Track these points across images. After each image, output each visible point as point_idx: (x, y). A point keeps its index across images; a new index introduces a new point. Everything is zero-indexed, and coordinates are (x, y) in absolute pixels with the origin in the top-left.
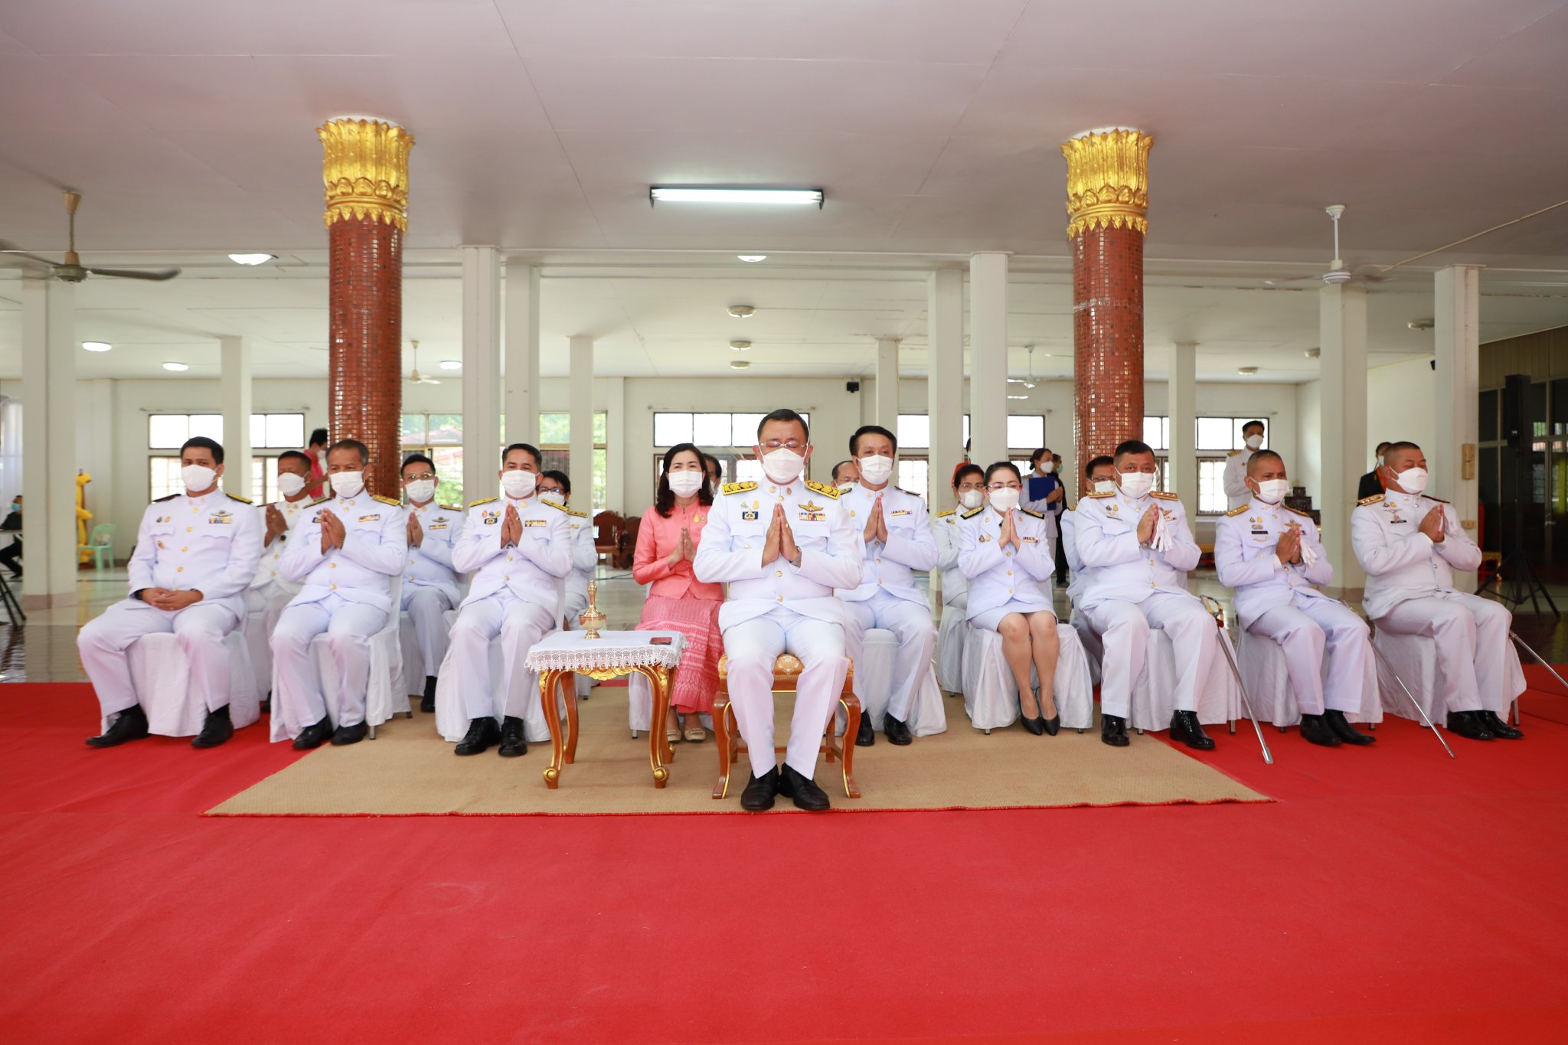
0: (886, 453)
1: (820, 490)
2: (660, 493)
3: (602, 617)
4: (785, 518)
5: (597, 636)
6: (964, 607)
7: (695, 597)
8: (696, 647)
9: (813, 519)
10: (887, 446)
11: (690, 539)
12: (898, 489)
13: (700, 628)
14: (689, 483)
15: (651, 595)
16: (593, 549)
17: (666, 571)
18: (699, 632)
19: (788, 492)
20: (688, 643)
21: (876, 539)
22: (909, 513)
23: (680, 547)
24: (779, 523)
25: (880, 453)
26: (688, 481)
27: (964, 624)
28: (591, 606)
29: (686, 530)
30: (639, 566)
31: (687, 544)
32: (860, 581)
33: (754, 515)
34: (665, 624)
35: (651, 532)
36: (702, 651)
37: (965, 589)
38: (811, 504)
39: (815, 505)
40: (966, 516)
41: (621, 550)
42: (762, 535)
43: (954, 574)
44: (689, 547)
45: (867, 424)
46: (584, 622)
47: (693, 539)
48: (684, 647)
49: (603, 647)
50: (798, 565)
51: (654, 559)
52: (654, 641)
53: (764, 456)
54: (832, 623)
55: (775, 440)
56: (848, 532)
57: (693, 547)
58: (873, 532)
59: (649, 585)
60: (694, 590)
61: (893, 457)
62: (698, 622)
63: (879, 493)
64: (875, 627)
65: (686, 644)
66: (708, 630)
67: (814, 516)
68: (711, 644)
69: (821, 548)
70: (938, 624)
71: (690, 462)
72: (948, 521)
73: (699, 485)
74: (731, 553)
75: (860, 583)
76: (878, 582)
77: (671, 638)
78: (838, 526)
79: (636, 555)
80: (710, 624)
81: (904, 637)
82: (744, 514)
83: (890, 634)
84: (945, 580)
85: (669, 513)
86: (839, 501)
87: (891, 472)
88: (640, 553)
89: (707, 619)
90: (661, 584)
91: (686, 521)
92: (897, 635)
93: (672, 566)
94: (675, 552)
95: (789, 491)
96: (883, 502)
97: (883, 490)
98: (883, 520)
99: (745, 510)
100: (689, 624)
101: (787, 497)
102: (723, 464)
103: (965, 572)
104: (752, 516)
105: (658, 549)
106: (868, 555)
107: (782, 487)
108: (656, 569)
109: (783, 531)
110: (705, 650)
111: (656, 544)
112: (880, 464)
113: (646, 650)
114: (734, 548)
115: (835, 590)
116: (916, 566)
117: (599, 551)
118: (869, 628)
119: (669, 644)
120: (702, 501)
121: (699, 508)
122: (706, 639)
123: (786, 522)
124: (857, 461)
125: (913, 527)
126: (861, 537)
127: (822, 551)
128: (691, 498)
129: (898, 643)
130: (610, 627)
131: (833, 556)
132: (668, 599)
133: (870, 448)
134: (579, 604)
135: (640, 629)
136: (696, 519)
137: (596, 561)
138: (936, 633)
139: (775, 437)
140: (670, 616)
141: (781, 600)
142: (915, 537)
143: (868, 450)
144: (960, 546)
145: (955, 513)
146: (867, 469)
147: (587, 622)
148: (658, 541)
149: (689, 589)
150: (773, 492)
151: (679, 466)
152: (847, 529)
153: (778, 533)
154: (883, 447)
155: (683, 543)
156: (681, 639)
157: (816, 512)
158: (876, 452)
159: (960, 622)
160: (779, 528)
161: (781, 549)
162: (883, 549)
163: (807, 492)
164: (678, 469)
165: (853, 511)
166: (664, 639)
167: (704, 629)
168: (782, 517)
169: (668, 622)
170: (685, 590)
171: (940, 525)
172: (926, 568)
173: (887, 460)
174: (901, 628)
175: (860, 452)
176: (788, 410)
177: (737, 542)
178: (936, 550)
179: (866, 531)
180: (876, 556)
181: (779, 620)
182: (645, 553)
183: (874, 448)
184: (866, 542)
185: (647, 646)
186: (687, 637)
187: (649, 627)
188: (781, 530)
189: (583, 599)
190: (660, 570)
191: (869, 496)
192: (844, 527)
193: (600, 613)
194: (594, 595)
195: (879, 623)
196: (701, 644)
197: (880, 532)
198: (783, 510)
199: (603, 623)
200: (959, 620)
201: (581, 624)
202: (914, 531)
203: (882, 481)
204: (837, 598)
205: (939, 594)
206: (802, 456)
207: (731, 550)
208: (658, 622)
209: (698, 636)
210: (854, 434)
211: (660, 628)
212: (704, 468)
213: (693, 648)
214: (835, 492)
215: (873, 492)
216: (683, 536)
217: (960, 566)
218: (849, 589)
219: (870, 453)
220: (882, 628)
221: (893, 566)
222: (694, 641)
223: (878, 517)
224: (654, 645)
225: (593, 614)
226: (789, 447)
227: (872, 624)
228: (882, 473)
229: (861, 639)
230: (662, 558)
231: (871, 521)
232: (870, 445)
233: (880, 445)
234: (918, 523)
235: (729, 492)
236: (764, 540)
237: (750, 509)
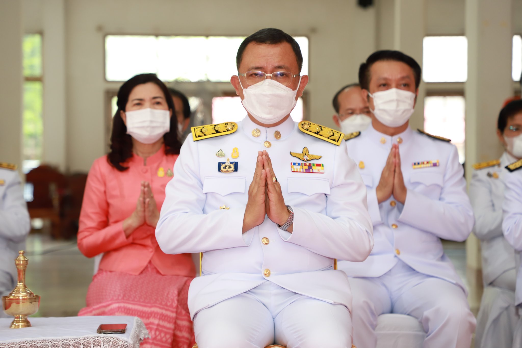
0: (406, 86)
1: (317, 133)
2: (113, 139)
3: (34, 298)
4: (271, 170)
5: (28, 324)
6: (512, 288)
7: (158, 272)
8: (159, 337)
9: (308, 171)
10: (408, 77)
11: (152, 197)
12: (422, 132)
13: (164, 312)
14: (154, 125)
15: (100, 270)
16: (25, 213)
17: (122, 239)
18: (163, 317)
19: (276, 137)
20: (147, 331)
21: (392, 199)
22: (435, 165)
23: (140, 208)
24: (263, 177)
25: (398, 87)
26: (151, 122)
27: (513, 310)
28: (20, 285)
29: (148, 186)
30: (86, 233)
31: (148, 204)
32: (370, 251)
33: (232, 166)
34: (119, 308)
35: (102, 189)
36: (166, 342)
37: (513, 265)
38: (306, 152)
39: (311, 153)
40: (512, 167)
41: (62, 215)
42: (243, 192)
43: (498, 245)
44: (151, 208)
45: (385, 47)
46: (10, 305)
47: (157, 198)
48: (142, 337)
49: (34, 339)
50: (289, 229)
51: (105, 224)
52: (102, 329)
53: (244, 90)
54: (335, 304)
55: (257, 68)
56: (354, 187)
57: (157, 208)
58: (388, 190)
59: (98, 259)
60: (157, 263)
61: (416, 90)
62: (161, 304)
63: (396, 139)
64: (392, 312)
65: (144, 334)
66: (174, 315)
67: (310, 167)
68: (179, 333)
69: (320, 208)
70: (475, 311)
71: (155, 98)
72: (489, 175)
73: (166, 126)
74: (205, 216)
75: (369, 253)
76: (395, 252)
77: (126, 325)
78: (341, 179)
79: (82, 218)
80: (177, 307)
81: (431, 325)
82: (220, 165)
83: (411, 321)
84: (486, 253)
85: (125, 165)
86: (341, 148)
87: (412, 111)
88: (88, 216)
89: (173, 301)
90: (115, 256)
91: (148, 175)
92: (421, 322)
93: (129, 232)
94: (133, 214)
95: (278, 135)
96: (402, 150)
97: (402, 135)
98: (400, 174)
99: (222, 160)
100: (151, 307)
101: (275, 143)
102: (194, 103)
103: (512, 242)
104: (230, 167)
105: (111, 211)
106: (382, 219)
107: (268, 129)
108: (108, 237)
109: (270, 187)
110: (170, 341)
111: (108, 204)
112: (398, 101)
113: (92, 340)
114: (207, 209)
115: (338, 263)
116: (446, 235)
117: (33, 216)
118: (383, 313)
119: (123, 332)
120: (168, 148)
121: (165, 158)
122: (171, 326)
123: (273, 175)
124: (368, 96)
125: (440, 182)
126: (373, 196)
127: (320, 212)
128: (154, 144)
129: (424, 334)
130: (45, 314)
131: (334, 218)
132: (123, 274)
133: (385, 79)
134: (3, 285)
135: (84, 314)
136: (161, 173)
137: (28, 229)
138: (474, 321)
139: (258, 65)
140: (125, 297)
141: (268, 274)
142: (443, 196)
143: (383, 82)
144: (506, 208)
145: (499, 165)
146: (382, 107)
147: (14, 305)
148: (110, 201)
149: (150, 262)
150: (258, 136)
151: (140, 103)
152: (352, 184)
153: (262, 189)
154: (403, 78)
155: (144, 203)
156: (139, 326)
157: (312, 162)
158: (394, 85)
159: (507, 308)
160: (263, 183)
161: (267, 210)
162: (400, 210)
163: (300, 136)
164: (138, 107)
165: (362, 163)
166: (117, 326)
167: (169, 313)
168: (267, 169)
169: (122, 305)
170: (145, 263)
171: (480, 181)
172: (459, 238)
173: (408, 95)
174: (426, 313)
175: (372, 85)
176: (275, 30)
177: (211, 201)
178: (471, 214)
179: (379, 189)
180: (392, 220)
181: (265, 301)
182: (93, 216)
183: (390, 80)
184: (380, 202)
185: (93, 334)
186: (146, 324)
187: (98, 311)
188: (266, 185)
189: (8, 277)
190: (114, 238)
191: (384, 142)
192: (349, 181)
193: (31, 294)
194: (24, 270)
195: (397, 307)
196: (166, 333)
197: (398, 190)
198: (269, 160)
199: (35, 307)
200: (505, 305)
201: (6, 309)
202: (442, 188)
203: (401, 122)
204: (342, 271)
205: (479, 273)
206: (294, 89)
207: (204, 211)
208: (109, 305)
209: (162, 323)
210: (364, 60)
211: (111, 313)
212: (171, 106)
213: (155, 339)
214: (336, 136)
215: (388, 138)
216: (144, 193)
217: (506, 233)
218: (355, 261)
219: (385, 85)
220: (402, 313)
221: (415, 234)
222: (157, 330)
223: (395, 171)
224: (102, 335)
225: (22, 295)
226: (275, 77)
227: (388, 307)
228: (400, 113)
229: (374, 327)
230: (116, 222)
231: (386, 174)
232: (386, 75)
233: (399, 76)
234: (447, 177)
235: (199, 138)
236: (246, 199)
237: (228, 158)
